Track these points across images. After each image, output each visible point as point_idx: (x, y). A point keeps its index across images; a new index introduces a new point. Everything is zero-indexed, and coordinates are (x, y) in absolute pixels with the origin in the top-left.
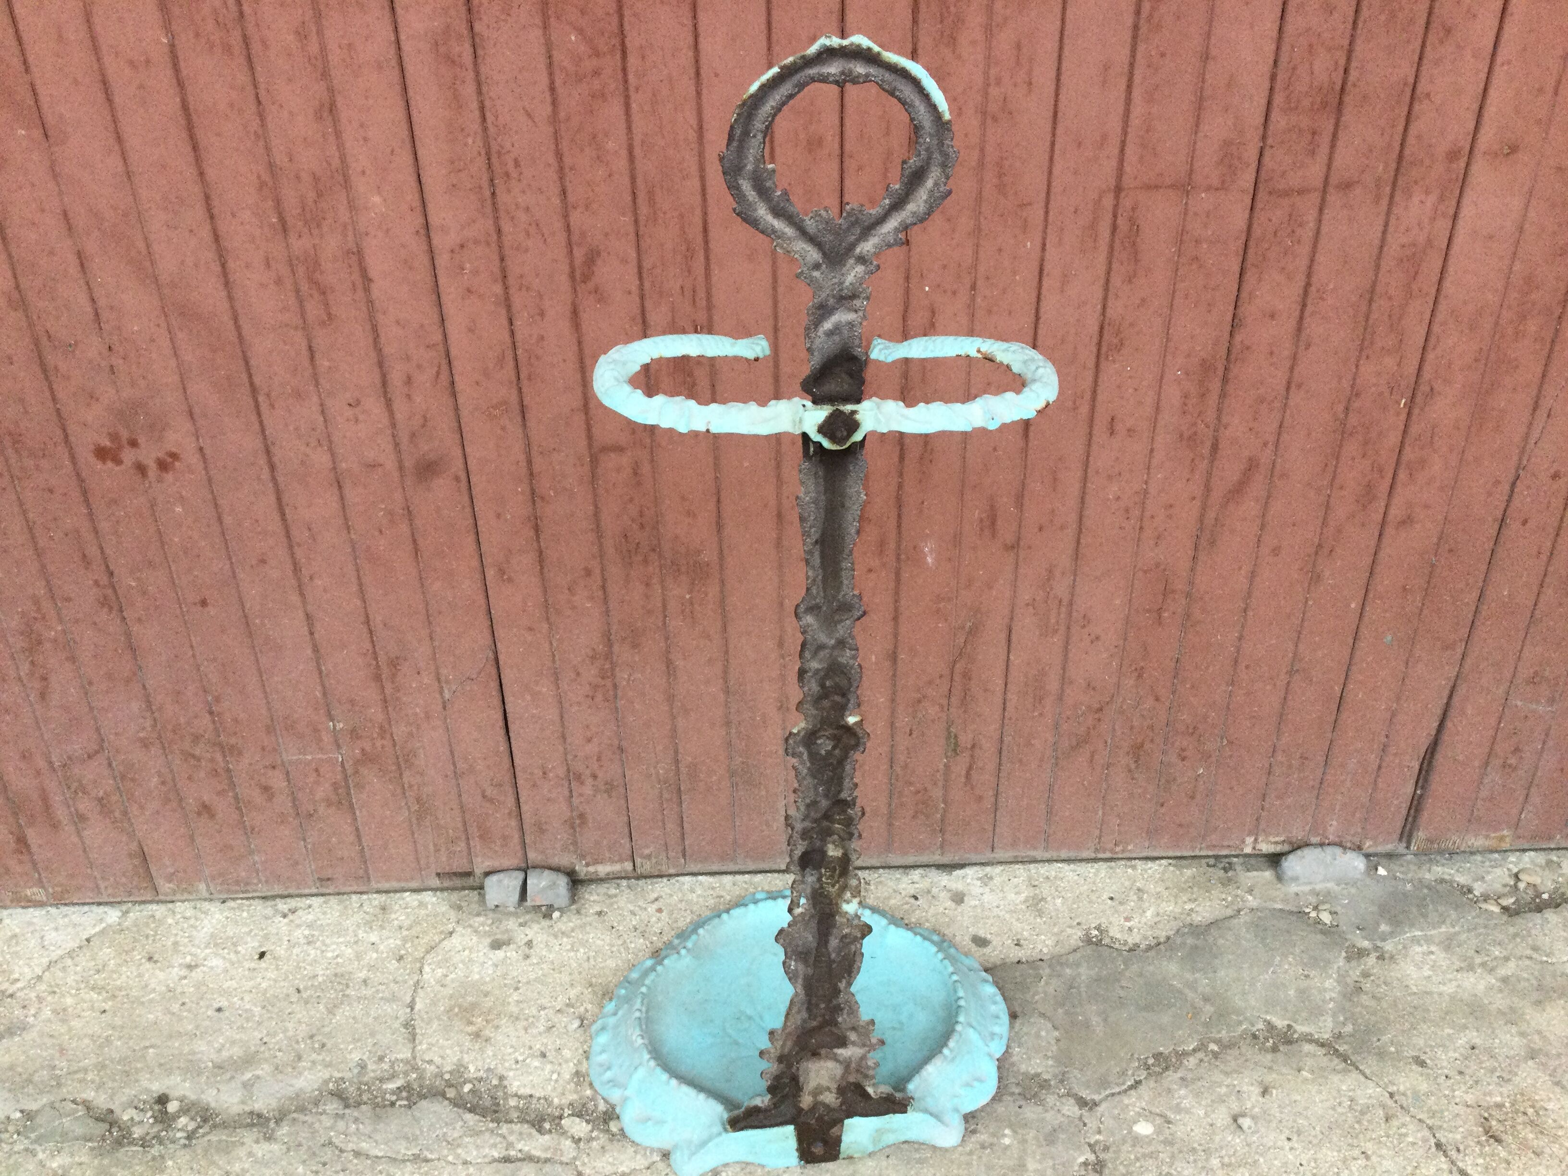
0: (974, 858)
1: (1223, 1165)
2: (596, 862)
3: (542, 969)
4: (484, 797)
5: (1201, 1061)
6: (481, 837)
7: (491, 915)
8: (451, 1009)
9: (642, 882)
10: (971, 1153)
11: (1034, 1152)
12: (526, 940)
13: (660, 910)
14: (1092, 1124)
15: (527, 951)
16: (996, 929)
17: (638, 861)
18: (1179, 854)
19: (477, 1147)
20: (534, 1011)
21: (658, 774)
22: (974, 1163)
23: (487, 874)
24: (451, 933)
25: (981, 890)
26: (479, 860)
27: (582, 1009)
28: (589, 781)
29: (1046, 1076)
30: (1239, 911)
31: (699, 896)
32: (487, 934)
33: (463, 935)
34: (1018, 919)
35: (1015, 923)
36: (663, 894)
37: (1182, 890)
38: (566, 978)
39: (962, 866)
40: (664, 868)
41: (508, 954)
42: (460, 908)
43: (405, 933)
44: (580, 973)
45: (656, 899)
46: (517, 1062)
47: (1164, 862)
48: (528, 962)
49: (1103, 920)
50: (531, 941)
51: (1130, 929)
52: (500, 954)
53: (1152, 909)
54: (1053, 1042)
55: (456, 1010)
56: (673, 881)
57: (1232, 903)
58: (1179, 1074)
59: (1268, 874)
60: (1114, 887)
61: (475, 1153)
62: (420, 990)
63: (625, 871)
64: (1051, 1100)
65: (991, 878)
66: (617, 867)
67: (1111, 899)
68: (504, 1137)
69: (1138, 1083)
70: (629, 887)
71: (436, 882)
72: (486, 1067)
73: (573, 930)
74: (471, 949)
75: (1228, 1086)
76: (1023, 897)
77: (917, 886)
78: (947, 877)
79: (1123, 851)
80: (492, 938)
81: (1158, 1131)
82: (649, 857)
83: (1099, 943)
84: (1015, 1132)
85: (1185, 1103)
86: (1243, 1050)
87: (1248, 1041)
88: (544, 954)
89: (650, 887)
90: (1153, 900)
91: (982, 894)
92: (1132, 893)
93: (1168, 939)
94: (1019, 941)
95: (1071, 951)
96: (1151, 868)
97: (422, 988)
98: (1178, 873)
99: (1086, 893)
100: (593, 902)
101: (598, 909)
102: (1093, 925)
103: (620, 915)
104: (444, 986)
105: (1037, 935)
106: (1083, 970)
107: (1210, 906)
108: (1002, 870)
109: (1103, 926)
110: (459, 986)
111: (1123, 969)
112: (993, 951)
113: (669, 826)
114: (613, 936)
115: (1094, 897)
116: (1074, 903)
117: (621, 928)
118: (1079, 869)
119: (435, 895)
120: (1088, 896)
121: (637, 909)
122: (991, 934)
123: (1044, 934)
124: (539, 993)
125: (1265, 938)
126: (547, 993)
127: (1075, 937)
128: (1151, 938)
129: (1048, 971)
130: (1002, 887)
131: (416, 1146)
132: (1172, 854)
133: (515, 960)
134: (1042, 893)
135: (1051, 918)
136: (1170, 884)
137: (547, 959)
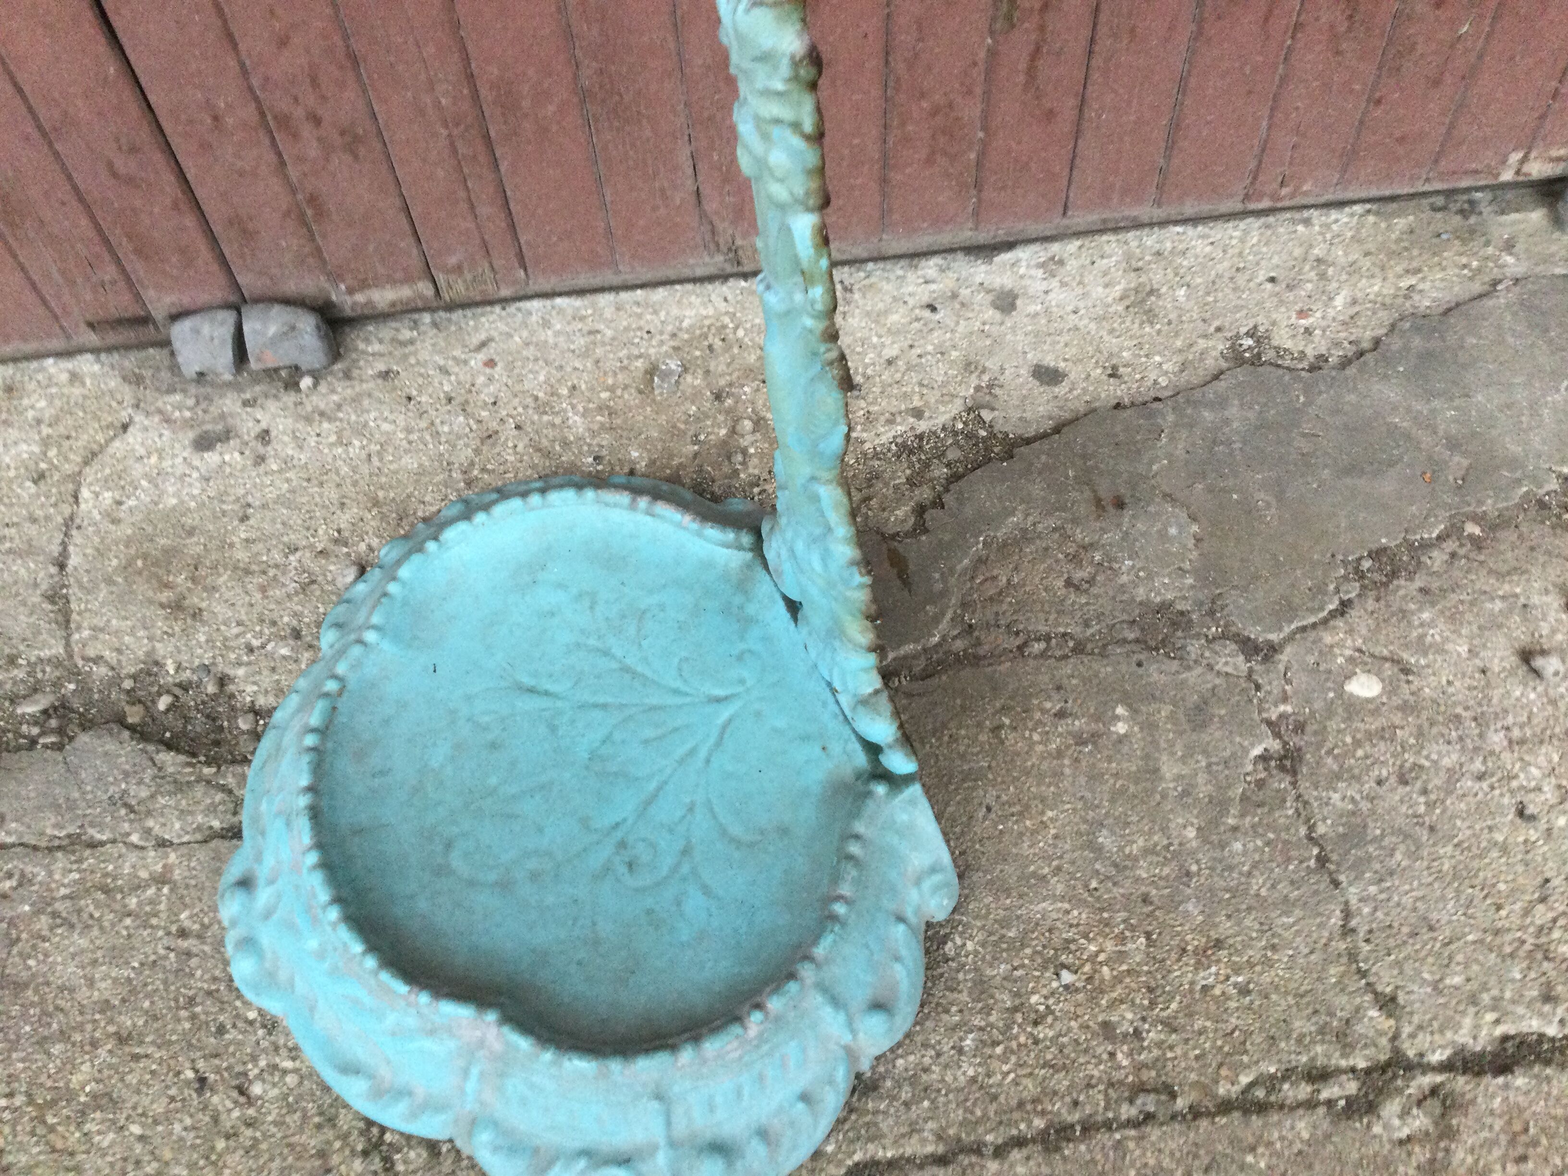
0: (1034, 229)
1: (1510, 742)
2: (364, 285)
3: (288, 480)
4: (115, 175)
5: (1453, 555)
6: (138, 252)
7: (193, 389)
8: (130, 563)
9: (455, 315)
10: (1060, 754)
11: (1172, 744)
12: (258, 429)
13: (491, 363)
14: (1272, 683)
15: (261, 450)
16: (1074, 351)
17: (441, 278)
18: (1388, 193)
19: (183, 813)
20: (277, 556)
21: (438, 105)
22: (1067, 771)
23: (175, 317)
24: (125, 427)
25: (1044, 285)
26: (151, 293)
27: (363, 547)
28: (307, 131)
29: (1180, 606)
30: (1495, 283)
31: (557, 334)
32: (188, 424)
33: (146, 429)
34: (1112, 331)
35: (1106, 338)
36: (495, 334)
37: (1391, 254)
38: (333, 495)
39: (1010, 246)
40: (490, 288)
41: (227, 458)
42: (137, 380)
43: (46, 430)
44: (355, 484)
45: (483, 344)
46: (251, 650)
47: (1358, 208)
48: (262, 469)
49: (1260, 319)
50: (267, 432)
51: (1308, 331)
52: (212, 458)
53: (1344, 293)
54: (1191, 543)
55: (140, 563)
56: (512, 308)
57: (1479, 270)
58: (1418, 583)
59: (1537, 216)
60: (1276, 260)
61: (177, 826)
62: (74, 532)
63: (421, 297)
64: (1194, 648)
65: (1061, 262)
66: (405, 292)
67: (1272, 280)
68: (230, 792)
69: (1345, 606)
70: (435, 325)
71: (92, 338)
72: (197, 662)
73: (339, 407)
74: (160, 452)
75: (1503, 598)
76: (1118, 290)
77: (933, 287)
78: (983, 268)
79: (1292, 196)
80: (198, 431)
81: (1391, 689)
82: (458, 269)
83: (1256, 361)
84: (1134, 711)
85: (1434, 635)
86: (1524, 529)
87: (1532, 513)
88: (290, 452)
89: (471, 323)
90: (1344, 277)
91: (1046, 292)
92: (1307, 268)
93: (1377, 342)
94: (1114, 368)
95: (1208, 378)
96: (1336, 221)
97: (79, 528)
98: (1383, 225)
99: (1227, 275)
100: (373, 355)
101: (381, 367)
102: (1243, 330)
103: (421, 375)
104: (116, 521)
105: (1147, 356)
106: (1233, 411)
107: (1442, 280)
108: (1080, 247)
109: (1261, 329)
110: (143, 521)
111: (1304, 404)
112: (1071, 391)
113: (484, 210)
114: (410, 414)
115: (1241, 280)
116: (1208, 294)
117: (424, 399)
118: (1212, 232)
119: (98, 360)
120: (1232, 278)
121: (450, 362)
122: (1065, 360)
123: (1159, 353)
124: (284, 524)
125: (1547, 330)
126: (299, 522)
127: (1214, 353)
128: (1346, 344)
129: (1171, 418)
130: (1082, 276)
131: (72, 821)
132: (1374, 192)
133: (239, 467)
134: (1150, 280)
135: (1170, 323)
136: (1371, 246)
137: (295, 462)
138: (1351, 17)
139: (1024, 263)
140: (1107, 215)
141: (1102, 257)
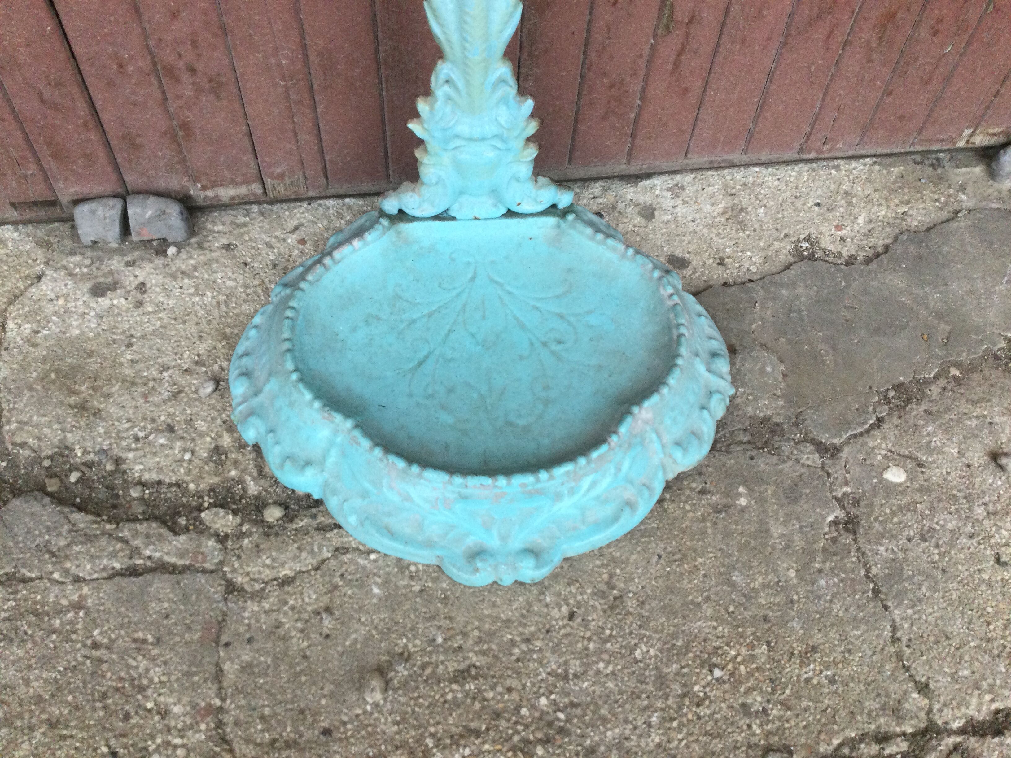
0: (665, 166)
1: (988, 513)
2: (214, 185)
3: (160, 319)
4: (43, 101)
5: (944, 389)
6: (55, 156)
7: (89, 253)
8: (46, 376)
9: (276, 208)
10: (704, 519)
11: (776, 513)
12: (137, 282)
13: (302, 242)
14: (837, 472)
15: (139, 296)
16: (695, 246)
17: (269, 182)
18: (888, 151)
19: (92, 558)
20: (154, 373)
21: (280, 65)
22: (709, 531)
23: (77, 202)
24: (39, 278)
25: (673, 202)
26: (61, 185)
27: (216, 367)
28: (185, 77)
29: (776, 420)
30: (956, 213)
31: (347, 222)
32: (85, 277)
33: (55, 280)
34: (718, 235)
35: (715, 239)
36: (304, 221)
37: (893, 191)
38: (192, 329)
39: (648, 176)
40: (302, 190)
41: (115, 302)
42: (47, 245)
44: (209, 322)
45: (296, 228)
46: (137, 439)
47: (867, 160)
48: (141, 311)
49: (812, 230)
50: (144, 284)
51: (842, 239)
52: (105, 302)
53: (863, 215)
54: (780, 378)
55: (53, 376)
56: (315, 204)
57: (946, 204)
58: (924, 407)
59: (978, 170)
60: (819, 192)
61: (88, 567)
63: (254, 195)
64: (786, 448)
65: (682, 188)
66: (243, 190)
67: (818, 205)
68: (127, 542)
69: (880, 420)
70: (262, 213)
71: (13, 214)
72: (98, 447)
73: (195, 268)
74: (66, 297)
75: (977, 417)
76: (720, 207)
77: (600, 201)
78: (632, 189)
79: (830, 150)
80: (93, 282)
81: (911, 478)
82: (281, 176)
83: (811, 257)
84: (751, 490)
85: (937, 441)
86: (986, 372)
87: (991, 361)
88: (161, 299)
89: (287, 213)
90: (863, 205)
91: (674, 207)
92: (839, 198)
93: (887, 248)
94: (721, 259)
95: (783, 268)
96: (855, 168)
97: (6, 349)
98: (885, 172)
99: (789, 200)
100: (218, 232)
101: (225, 241)
102: (802, 237)
103: (253, 248)
104: (35, 345)
105: (742, 252)
106: (800, 290)
107: (924, 209)
108: (694, 178)
109: (813, 236)
110: (54, 345)
111: (845, 287)
112: (694, 273)
113: (304, 137)
114: (247, 275)
115: (799, 204)
116: (778, 212)
117: (256, 265)
118: (778, 172)
119: (16, 230)
120: (792, 203)
121: (273, 240)
122: (689, 253)
123: (749, 250)
124: (158, 350)
125: (992, 243)
126: (170, 349)
127: (785, 251)
128: (867, 249)
129: (761, 293)
130: (696, 197)
131: (8, 563)
132: (879, 151)
133: (124, 308)
134: (741, 201)
135: (755, 230)
136: (877, 185)
137: (165, 306)
138: (880, 38)
139: (658, 188)
140: (713, 158)
141: (709, 185)
